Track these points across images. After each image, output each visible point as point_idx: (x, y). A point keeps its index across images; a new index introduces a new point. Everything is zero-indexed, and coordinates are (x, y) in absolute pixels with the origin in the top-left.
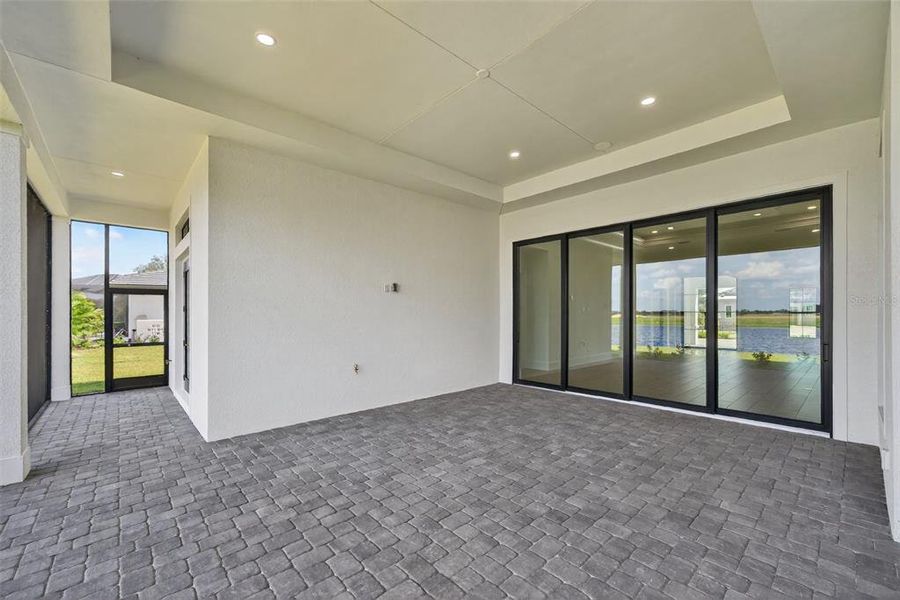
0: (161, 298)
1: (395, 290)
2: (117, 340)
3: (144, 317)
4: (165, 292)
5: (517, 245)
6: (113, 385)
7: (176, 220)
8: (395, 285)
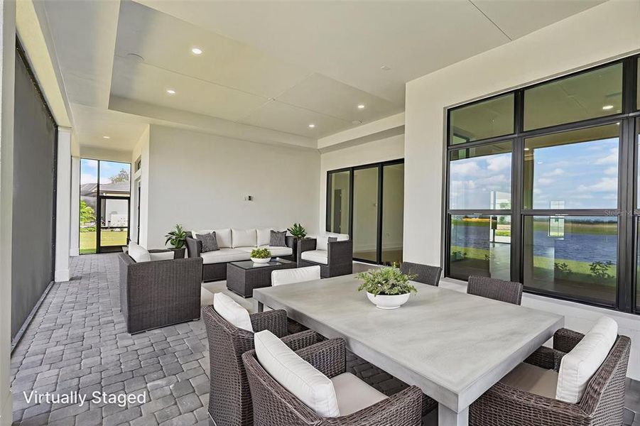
0: (127, 201)
1: (250, 200)
2: (102, 226)
3: (116, 213)
4: (129, 199)
5: (329, 173)
6: (100, 250)
7: (135, 159)
8: (250, 197)
